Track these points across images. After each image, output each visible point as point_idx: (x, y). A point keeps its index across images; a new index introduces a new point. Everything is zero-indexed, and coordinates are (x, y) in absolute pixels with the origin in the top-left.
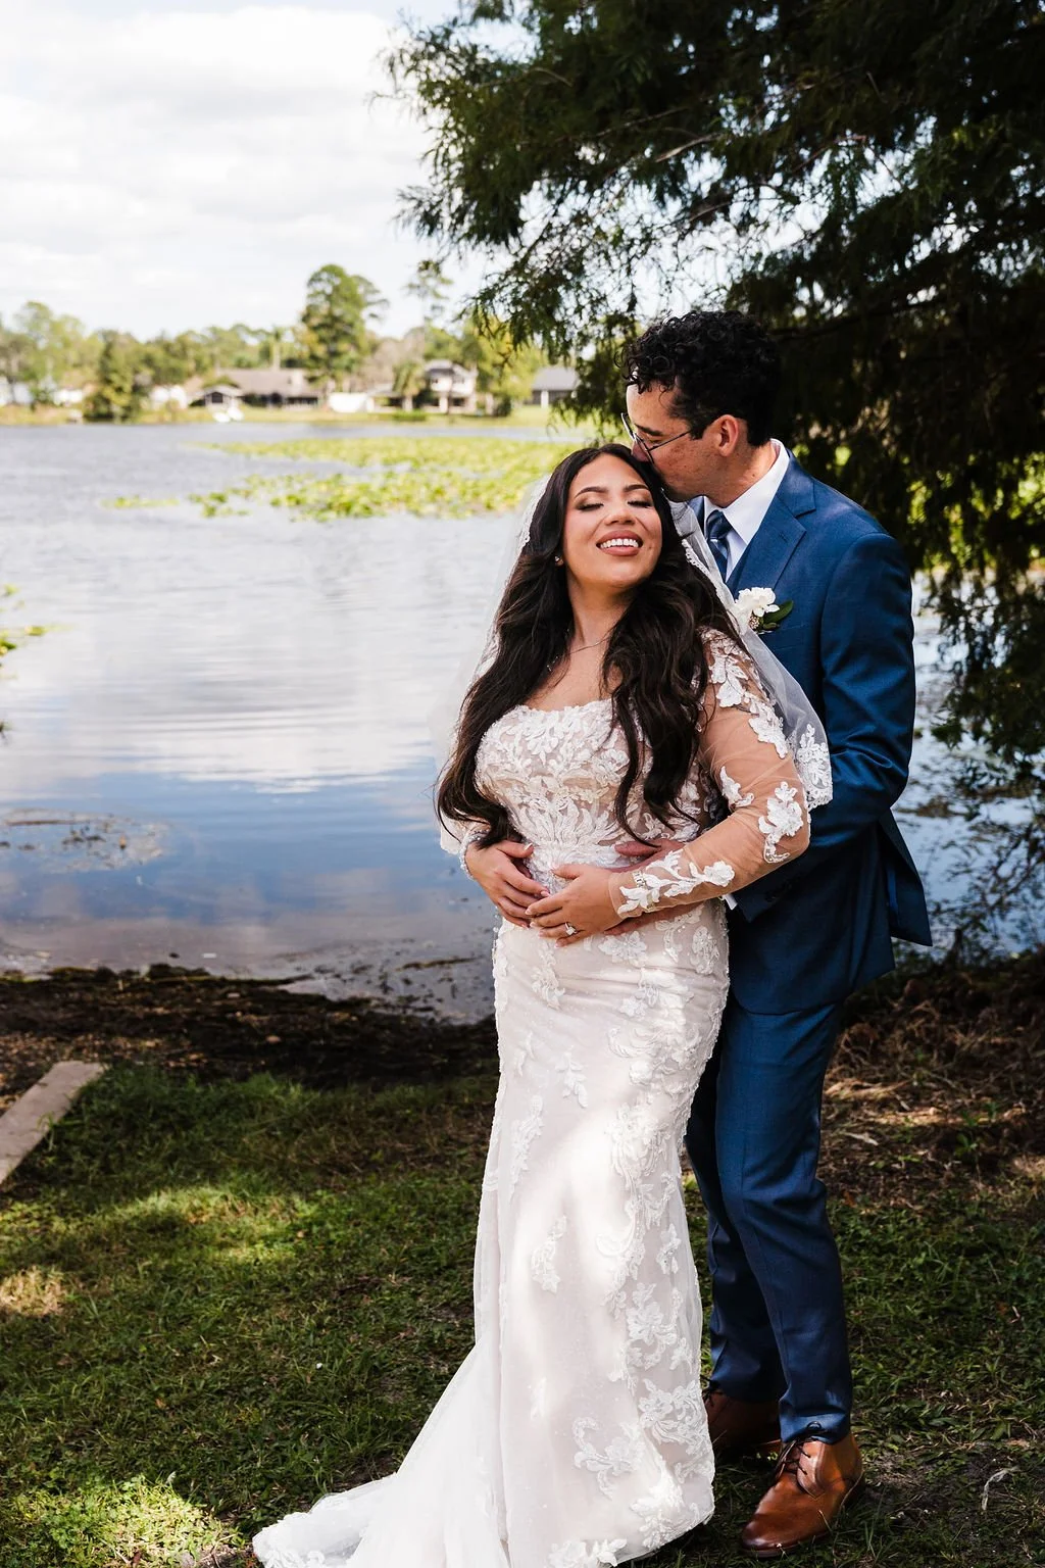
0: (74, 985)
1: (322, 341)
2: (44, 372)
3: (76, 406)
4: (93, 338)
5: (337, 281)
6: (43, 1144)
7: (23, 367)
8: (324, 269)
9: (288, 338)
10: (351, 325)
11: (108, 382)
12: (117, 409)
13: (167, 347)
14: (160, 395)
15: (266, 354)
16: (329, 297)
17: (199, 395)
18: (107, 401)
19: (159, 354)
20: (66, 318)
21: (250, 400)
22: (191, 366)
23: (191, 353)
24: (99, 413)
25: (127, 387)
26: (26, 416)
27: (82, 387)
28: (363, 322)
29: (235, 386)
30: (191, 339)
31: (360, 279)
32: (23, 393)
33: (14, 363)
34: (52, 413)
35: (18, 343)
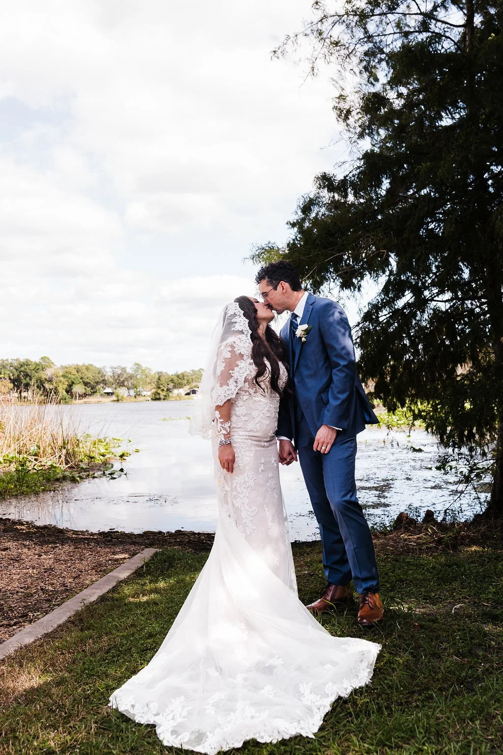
2: (139, 386)
3: (150, 396)
4: (155, 374)
6: (142, 567)
7: (132, 384)
11: (159, 388)
12: (162, 397)
13: (178, 376)
14: (176, 391)
17: (188, 391)
18: (159, 394)
19: (176, 378)
20: (147, 368)
22: (186, 382)
23: (186, 378)
24: (156, 398)
25: (165, 389)
26: (133, 399)
27: (151, 391)
30: (186, 374)
32: (132, 392)
33: (130, 383)
34: (141, 398)
35: (131, 377)
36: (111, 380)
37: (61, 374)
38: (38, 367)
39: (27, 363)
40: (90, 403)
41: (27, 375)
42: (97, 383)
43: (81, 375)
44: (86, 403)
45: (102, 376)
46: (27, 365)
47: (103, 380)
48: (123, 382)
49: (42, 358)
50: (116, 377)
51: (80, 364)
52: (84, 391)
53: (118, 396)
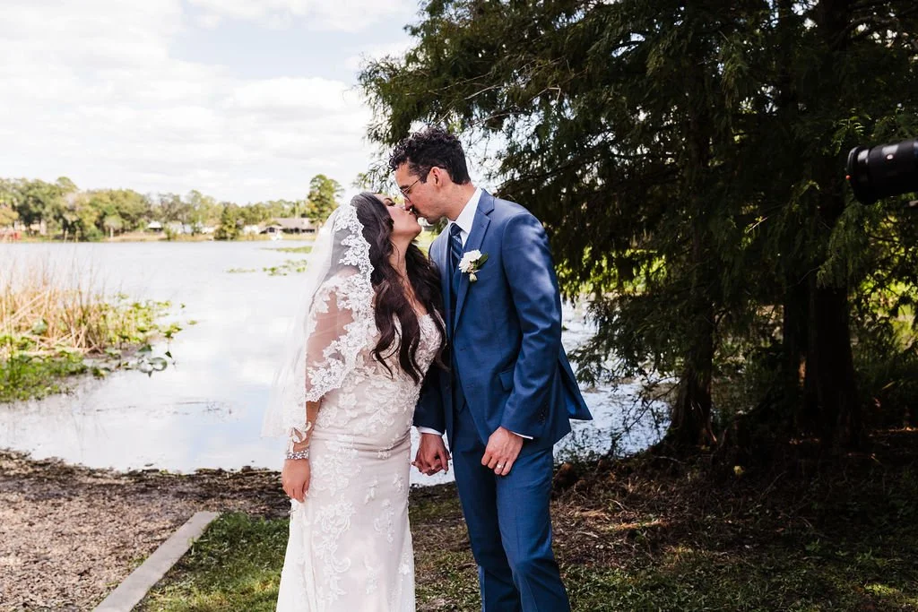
0: (205, 476)
1: (316, 206)
2: (198, 220)
3: (212, 234)
4: (219, 205)
5: (323, 182)
6: (189, 551)
7: (188, 218)
8: (318, 177)
9: (302, 205)
10: (329, 200)
11: (226, 223)
12: (229, 235)
13: (251, 209)
14: (247, 229)
15: (293, 211)
16: (319, 188)
17: (264, 229)
18: (225, 232)
19: (247, 212)
20: (208, 197)
21: (285, 231)
22: (261, 217)
23: (261, 211)
24: (221, 236)
25: (234, 226)
26: (190, 238)
27: (213, 226)
28: (334, 198)
29: (279, 225)
30: (261, 206)
31: (333, 181)
32: (188, 228)
33: (185, 216)
34: (201, 237)
35: (187, 208)
36: (159, 211)
37: (88, 201)
38: (54, 191)
39: (38, 185)
40: (129, 241)
41: (38, 202)
42: (140, 215)
43: (116, 205)
44: (124, 241)
45: (146, 206)
46: (38, 187)
47: (149, 212)
48: (176, 214)
49: (60, 179)
50: (166, 208)
51: (115, 188)
52: (120, 225)
53: (168, 233)
